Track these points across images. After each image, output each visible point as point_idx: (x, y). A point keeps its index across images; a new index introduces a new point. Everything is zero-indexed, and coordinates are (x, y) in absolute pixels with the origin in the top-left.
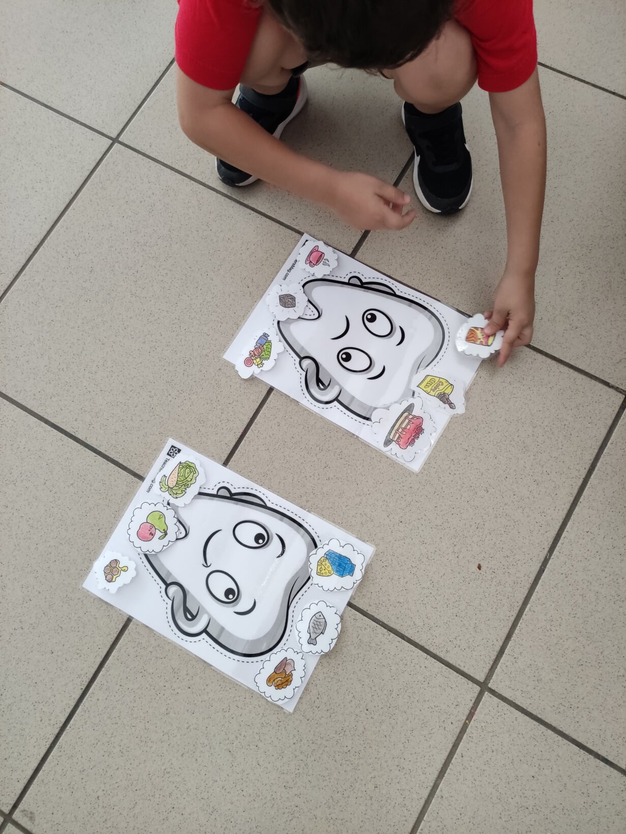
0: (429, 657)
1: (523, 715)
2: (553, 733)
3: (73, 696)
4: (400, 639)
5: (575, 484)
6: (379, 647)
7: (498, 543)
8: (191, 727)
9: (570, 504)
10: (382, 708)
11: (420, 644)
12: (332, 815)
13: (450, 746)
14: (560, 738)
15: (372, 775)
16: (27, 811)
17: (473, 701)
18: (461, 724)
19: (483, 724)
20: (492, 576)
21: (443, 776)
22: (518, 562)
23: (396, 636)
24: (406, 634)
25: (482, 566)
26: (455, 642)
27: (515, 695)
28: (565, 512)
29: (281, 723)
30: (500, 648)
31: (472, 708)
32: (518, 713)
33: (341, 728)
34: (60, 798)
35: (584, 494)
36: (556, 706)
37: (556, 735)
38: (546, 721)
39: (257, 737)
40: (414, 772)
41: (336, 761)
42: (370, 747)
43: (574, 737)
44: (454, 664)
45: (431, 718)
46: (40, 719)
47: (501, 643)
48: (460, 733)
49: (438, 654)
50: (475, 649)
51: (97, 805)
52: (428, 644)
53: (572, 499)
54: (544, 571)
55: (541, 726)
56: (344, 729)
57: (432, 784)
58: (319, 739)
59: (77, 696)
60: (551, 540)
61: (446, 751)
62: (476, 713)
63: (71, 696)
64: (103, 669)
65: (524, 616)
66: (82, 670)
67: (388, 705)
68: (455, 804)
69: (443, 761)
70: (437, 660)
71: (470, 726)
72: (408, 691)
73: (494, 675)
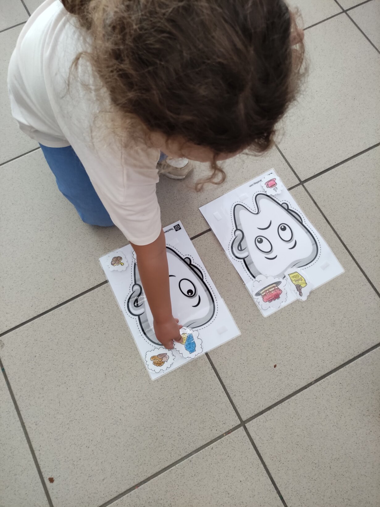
0: (224, 392)
1: (254, 449)
2: (263, 467)
3: (52, 305)
4: (215, 375)
5: (348, 357)
6: (203, 372)
7: (292, 361)
8: (95, 352)
9: (340, 365)
10: (187, 401)
11: (224, 383)
12: (134, 435)
13: (209, 440)
14: (265, 472)
15: (164, 429)
16: (2, 342)
17: (233, 427)
18: (221, 434)
19: (231, 441)
20: (279, 375)
21: (197, 452)
22: (296, 376)
23: (214, 372)
24: (220, 375)
25: (277, 366)
26: (241, 393)
27: (255, 437)
28: (335, 367)
29: (136, 377)
30: (261, 410)
31: (231, 430)
32: (252, 447)
33: (162, 398)
34: (19, 346)
35: (350, 364)
36: (273, 456)
37: (264, 469)
38: (264, 460)
39: (122, 376)
40: (185, 441)
41: (151, 411)
42: (171, 416)
43: (273, 476)
44: (235, 404)
45: (208, 421)
46: (31, 305)
47: (263, 409)
48: (218, 437)
49: (230, 394)
50: (249, 403)
51: (33, 359)
52: (228, 386)
53: (342, 363)
54: (306, 388)
55: (259, 460)
56: (164, 399)
57: (189, 452)
58: (150, 396)
59: (54, 306)
60: (319, 376)
61: (206, 441)
62: (231, 433)
63: (51, 304)
64: (72, 301)
65: (283, 403)
66: (63, 295)
67: (191, 402)
68: (195, 468)
69: (202, 445)
70: (228, 396)
71: (224, 437)
72: (205, 402)
73: (251, 421)
